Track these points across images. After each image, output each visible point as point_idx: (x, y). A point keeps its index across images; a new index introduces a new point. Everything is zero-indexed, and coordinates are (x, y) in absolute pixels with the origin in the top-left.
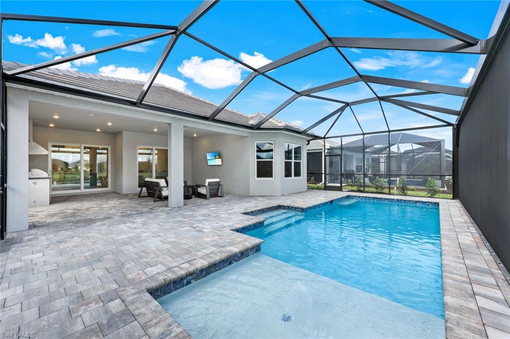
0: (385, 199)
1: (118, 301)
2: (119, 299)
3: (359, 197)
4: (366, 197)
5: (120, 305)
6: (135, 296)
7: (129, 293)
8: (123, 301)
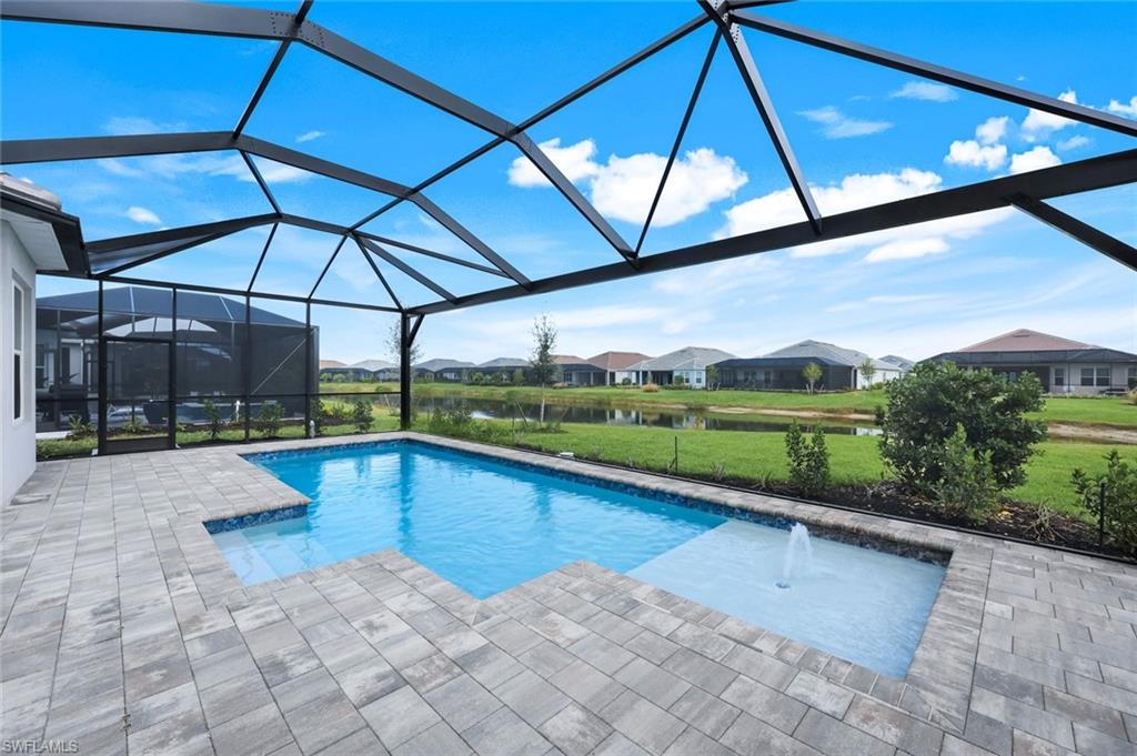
0: (325, 448)
1: (978, 707)
2: (973, 708)
3: (264, 454)
4: (281, 452)
5: (980, 699)
6: (938, 687)
7: (943, 701)
8: (969, 699)
